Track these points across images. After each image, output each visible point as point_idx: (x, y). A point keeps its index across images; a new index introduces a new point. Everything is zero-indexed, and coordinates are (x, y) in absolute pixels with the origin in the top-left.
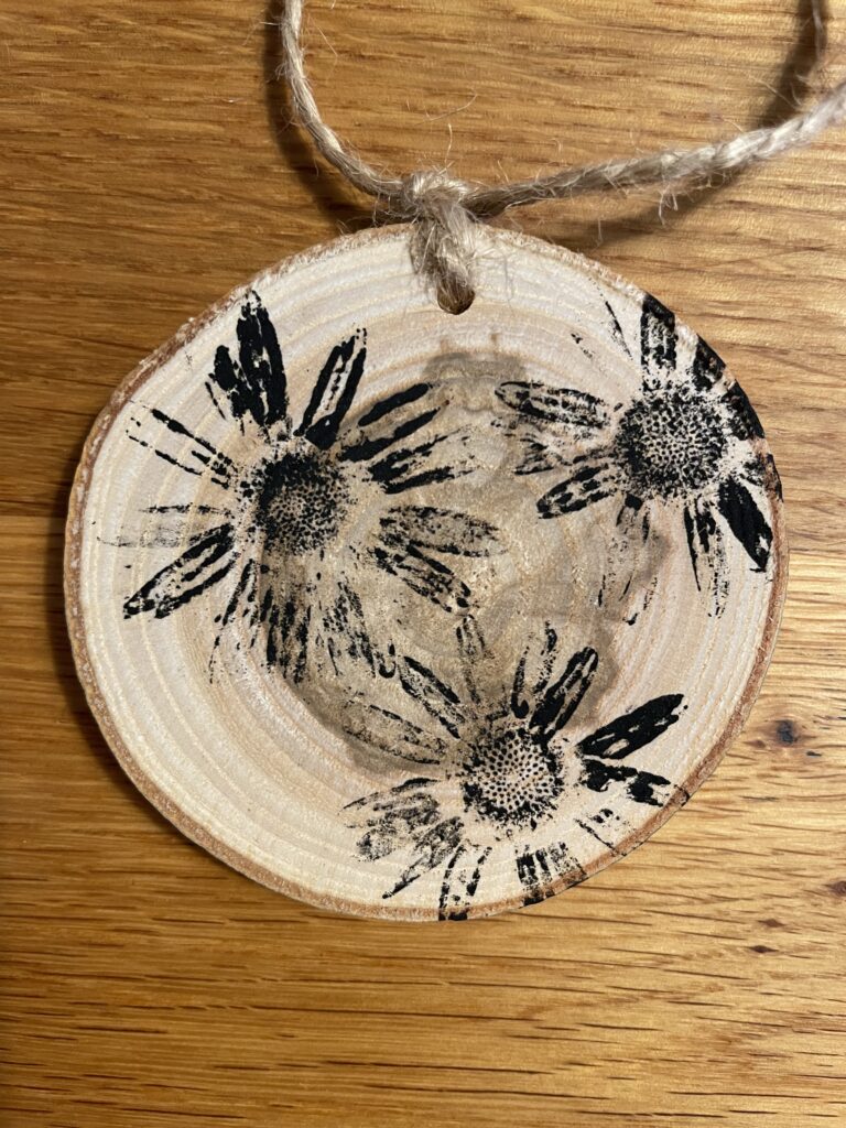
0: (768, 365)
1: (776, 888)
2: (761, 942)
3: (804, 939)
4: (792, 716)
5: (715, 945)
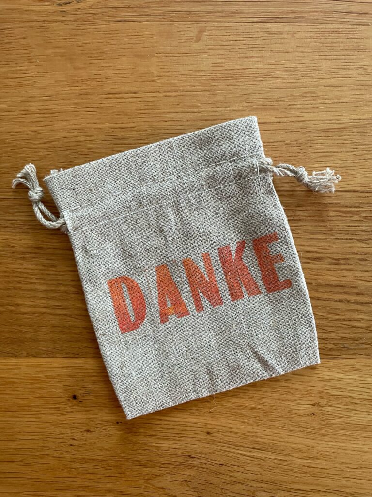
0: (68, 318)
1: (73, 431)
2: (71, 443)
3: (80, 442)
4: (75, 394)
5: (62, 444)
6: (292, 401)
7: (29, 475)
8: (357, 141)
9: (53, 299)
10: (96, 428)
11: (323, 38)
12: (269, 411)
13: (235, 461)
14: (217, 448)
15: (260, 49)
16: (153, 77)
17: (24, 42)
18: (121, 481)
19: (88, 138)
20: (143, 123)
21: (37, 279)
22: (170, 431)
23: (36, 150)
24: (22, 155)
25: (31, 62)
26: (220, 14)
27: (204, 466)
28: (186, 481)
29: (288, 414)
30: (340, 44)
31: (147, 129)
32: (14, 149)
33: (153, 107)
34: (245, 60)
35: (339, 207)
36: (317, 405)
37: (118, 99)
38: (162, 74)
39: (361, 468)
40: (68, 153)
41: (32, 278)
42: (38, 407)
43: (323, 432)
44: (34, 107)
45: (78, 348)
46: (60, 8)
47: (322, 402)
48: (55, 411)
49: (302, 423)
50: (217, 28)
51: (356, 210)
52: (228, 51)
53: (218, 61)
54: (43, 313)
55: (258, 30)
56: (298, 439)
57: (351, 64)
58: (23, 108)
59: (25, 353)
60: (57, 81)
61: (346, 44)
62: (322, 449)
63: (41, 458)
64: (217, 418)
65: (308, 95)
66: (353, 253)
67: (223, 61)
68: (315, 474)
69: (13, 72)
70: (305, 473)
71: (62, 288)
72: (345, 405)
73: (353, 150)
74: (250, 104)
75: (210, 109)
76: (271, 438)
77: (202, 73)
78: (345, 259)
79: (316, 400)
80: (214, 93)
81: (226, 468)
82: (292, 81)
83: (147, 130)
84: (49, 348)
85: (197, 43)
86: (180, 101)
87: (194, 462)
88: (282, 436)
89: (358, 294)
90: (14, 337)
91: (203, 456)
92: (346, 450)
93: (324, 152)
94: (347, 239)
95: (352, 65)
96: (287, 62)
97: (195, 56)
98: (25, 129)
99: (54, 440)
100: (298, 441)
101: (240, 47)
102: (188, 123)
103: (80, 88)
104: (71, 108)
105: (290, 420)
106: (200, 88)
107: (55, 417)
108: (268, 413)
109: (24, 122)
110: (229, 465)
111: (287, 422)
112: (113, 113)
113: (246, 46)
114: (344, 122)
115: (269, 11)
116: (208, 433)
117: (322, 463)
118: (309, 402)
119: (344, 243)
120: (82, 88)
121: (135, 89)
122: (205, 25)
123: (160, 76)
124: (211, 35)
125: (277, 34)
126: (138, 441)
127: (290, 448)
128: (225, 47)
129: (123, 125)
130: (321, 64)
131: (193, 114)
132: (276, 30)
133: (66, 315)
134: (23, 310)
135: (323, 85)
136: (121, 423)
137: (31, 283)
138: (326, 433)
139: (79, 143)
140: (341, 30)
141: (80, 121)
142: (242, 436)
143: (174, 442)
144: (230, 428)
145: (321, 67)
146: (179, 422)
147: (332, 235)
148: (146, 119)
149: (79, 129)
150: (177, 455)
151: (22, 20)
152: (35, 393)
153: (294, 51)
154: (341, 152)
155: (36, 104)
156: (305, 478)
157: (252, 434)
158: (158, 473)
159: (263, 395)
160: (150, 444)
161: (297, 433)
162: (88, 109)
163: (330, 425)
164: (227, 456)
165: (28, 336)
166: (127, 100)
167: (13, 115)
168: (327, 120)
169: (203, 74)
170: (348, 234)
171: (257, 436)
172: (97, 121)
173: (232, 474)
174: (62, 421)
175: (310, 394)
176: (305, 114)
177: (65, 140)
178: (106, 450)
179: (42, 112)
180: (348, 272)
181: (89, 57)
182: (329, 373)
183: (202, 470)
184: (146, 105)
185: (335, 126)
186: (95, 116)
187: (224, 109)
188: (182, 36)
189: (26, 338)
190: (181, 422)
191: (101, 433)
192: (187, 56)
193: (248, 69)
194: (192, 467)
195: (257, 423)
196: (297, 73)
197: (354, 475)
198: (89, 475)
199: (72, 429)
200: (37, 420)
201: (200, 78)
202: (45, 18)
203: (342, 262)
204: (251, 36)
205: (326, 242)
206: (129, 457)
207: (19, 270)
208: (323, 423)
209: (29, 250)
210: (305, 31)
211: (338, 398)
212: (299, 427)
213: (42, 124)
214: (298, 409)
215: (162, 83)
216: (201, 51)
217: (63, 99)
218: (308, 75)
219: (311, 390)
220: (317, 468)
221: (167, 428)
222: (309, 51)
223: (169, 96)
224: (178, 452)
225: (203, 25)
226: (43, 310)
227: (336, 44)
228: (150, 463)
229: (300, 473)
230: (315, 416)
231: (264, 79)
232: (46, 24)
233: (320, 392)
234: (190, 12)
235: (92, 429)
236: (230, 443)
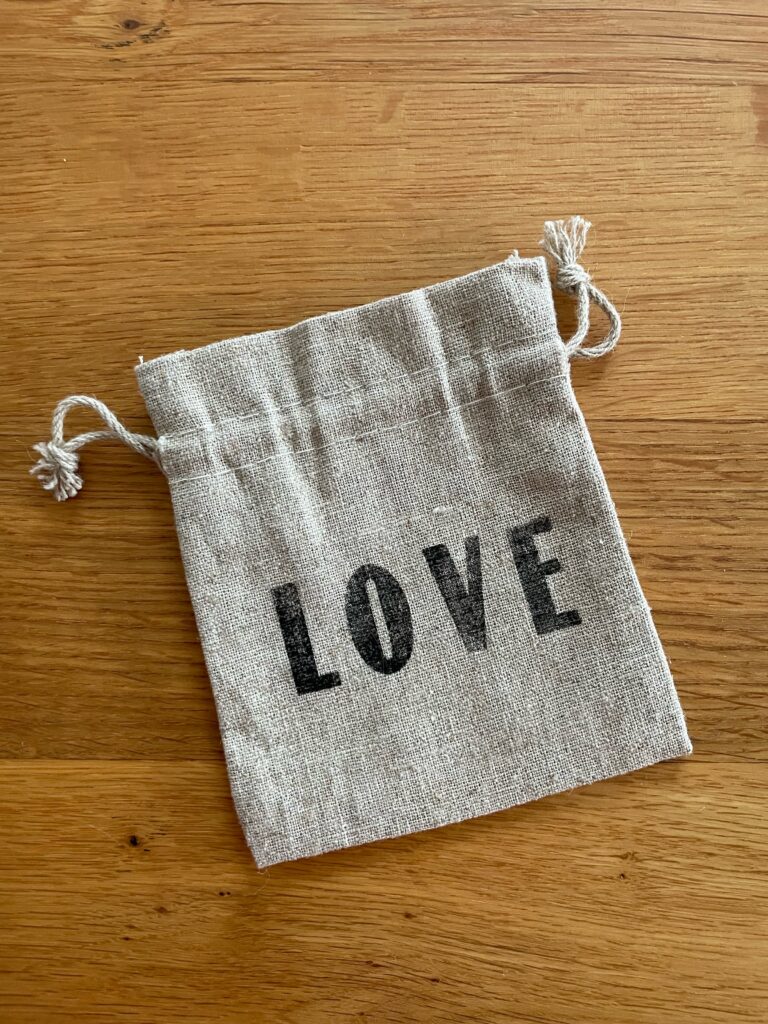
0: (122, 679)
1: (131, 911)
2: (127, 935)
3: (146, 934)
4: (136, 834)
5: (107, 937)
6: (579, 848)
7: (41, 1000)
8: (708, 320)
9: (90, 641)
10: (177, 905)
11: (639, 112)
12: (532, 870)
13: (463, 973)
14: (426, 945)
15: (511, 136)
16: (297, 191)
17: (35, 121)
18: (229, 1014)
19: (166, 314)
20: (276, 284)
21: (59, 598)
22: (332, 911)
23: (61, 338)
24: (29, 349)
25: (50, 162)
26: (431, 66)
27: (399, 983)
28: (362, 1014)
29: (571, 876)
30: (674, 125)
31: (284, 295)
32: (15, 337)
33: (297, 251)
34: (483, 157)
35: (672, 452)
36: (630, 857)
37: (225, 237)
38: (314, 186)
39: (723, 987)
40: (124, 343)
41: (50, 598)
42: (59, 860)
43: (643, 914)
44: (56, 252)
45: (143, 739)
46: (108, 54)
47: (641, 850)
48: (95, 870)
49: (599, 895)
50: (426, 95)
51: (708, 458)
52: (447, 139)
53: (428, 160)
54: (71, 669)
55: (508, 97)
56: (593, 927)
57: (697, 164)
58: (35, 254)
59: (33, 751)
60: (103, 201)
61: (686, 125)
62: (644, 949)
63: (65, 965)
64: (425, 884)
65: (608, 228)
66: (703, 547)
67: (438, 160)
68: (627, 1000)
69: (14, 182)
70: (608, 997)
71: (110, 618)
72: (688, 858)
73: (700, 338)
74: (491, 246)
75: (411, 256)
76: (539, 925)
77: (395, 183)
78: (685, 558)
79: (630, 847)
80: (419, 223)
81: (444, 987)
82: (576, 199)
83: (284, 298)
84: (83, 739)
85: (384, 125)
86: (350, 241)
87: (379, 974)
88: (559, 921)
89: (714, 629)
90: (12, 718)
91: (395, 961)
92: (689, 950)
93: (642, 343)
94: (689, 518)
95: (699, 167)
96: (567, 161)
97: (382, 149)
98: (38, 296)
99: (92, 929)
100: (592, 931)
101: (471, 131)
102: (366, 284)
103: (149, 214)
104: (133, 254)
105: (576, 889)
106: (390, 213)
107: (95, 883)
108: (530, 875)
109: (36, 282)
110: (448, 981)
111: (570, 892)
112: (215, 263)
113: (481, 131)
114: (682, 281)
115: (531, 59)
116: (408, 916)
117: (641, 977)
118: (614, 852)
119: (684, 525)
120: (155, 213)
121: (260, 216)
122: (401, 88)
123: (311, 191)
124: (413, 107)
125: (546, 106)
126: (265, 932)
127: (575, 947)
128: (441, 132)
129: (236, 289)
130: (636, 166)
131: (377, 266)
132: (544, 98)
133: (118, 673)
134: (31, 662)
135: (639, 206)
136: (229, 893)
137: (47, 607)
138: (649, 915)
139: (148, 325)
140: (676, 95)
141: (148, 281)
142: (478, 921)
143: (339, 933)
144: (454, 904)
145: (636, 172)
146: (347, 892)
147: (660, 509)
148: (283, 277)
149: (146, 297)
150: (344, 961)
151: (32, 77)
152: (52, 833)
153: (580, 140)
154: (677, 342)
155: (62, 245)
156: (606, 1007)
157: (498, 918)
158: (305, 996)
159: (521, 836)
160: (287, 938)
161: (590, 915)
162: (165, 256)
163: (656, 899)
164: (446, 962)
165: (40, 715)
166: (245, 238)
167: (13, 268)
168: (649, 278)
169: (397, 184)
170: (691, 507)
171: (506, 922)
172: (185, 281)
173: (456, 1000)
174: (107, 889)
175: (616, 834)
176: (604, 266)
177: (119, 319)
178: (200, 950)
179: (73, 261)
180: (693, 584)
181: (167, 152)
182: (656, 792)
183: (394, 990)
184: (282, 247)
185: (664, 290)
186: (180, 270)
187: (438, 255)
188: (354, 110)
189: (35, 720)
190: (353, 891)
191: (188, 916)
192: (366, 150)
193: (487, 176)
194: (373, 986)
195: (508, 895)
196: (586, 184)
197: (708, 1002)
198: (162, 1000)
199: (128, 907)
200: (59, 887)
201: (391, 195)
202: (78, 73)
203: (680, 564)
204: (493, 111)
205: (648, 523)
206: (246, 965)
207: (23, 581)
208: (643, 894)
209: (43, 541)
210: (600, 98)
211: (674, 843)
212: (595, 903)
213: (72, 285)
214: (592, 866)
215: (315, 205)
216: (392, 141)
217: (115, 237)
218: (609, 187)
219: (618, 826)
220: (632, 987)
221: (323, 906)
222: (610, 139)
223: (328, 230)
224: (347, 954)
225: (397, 87)
226: (72, 662)
227: (666, 126)
228: (289, 978)
229: (597, 998)
230: (626, 880)
231: (518, 196)
232: (82, 87)
233: (636, 831)
234: (370, 61)
235: (171, 908)
236: (453, 935)
